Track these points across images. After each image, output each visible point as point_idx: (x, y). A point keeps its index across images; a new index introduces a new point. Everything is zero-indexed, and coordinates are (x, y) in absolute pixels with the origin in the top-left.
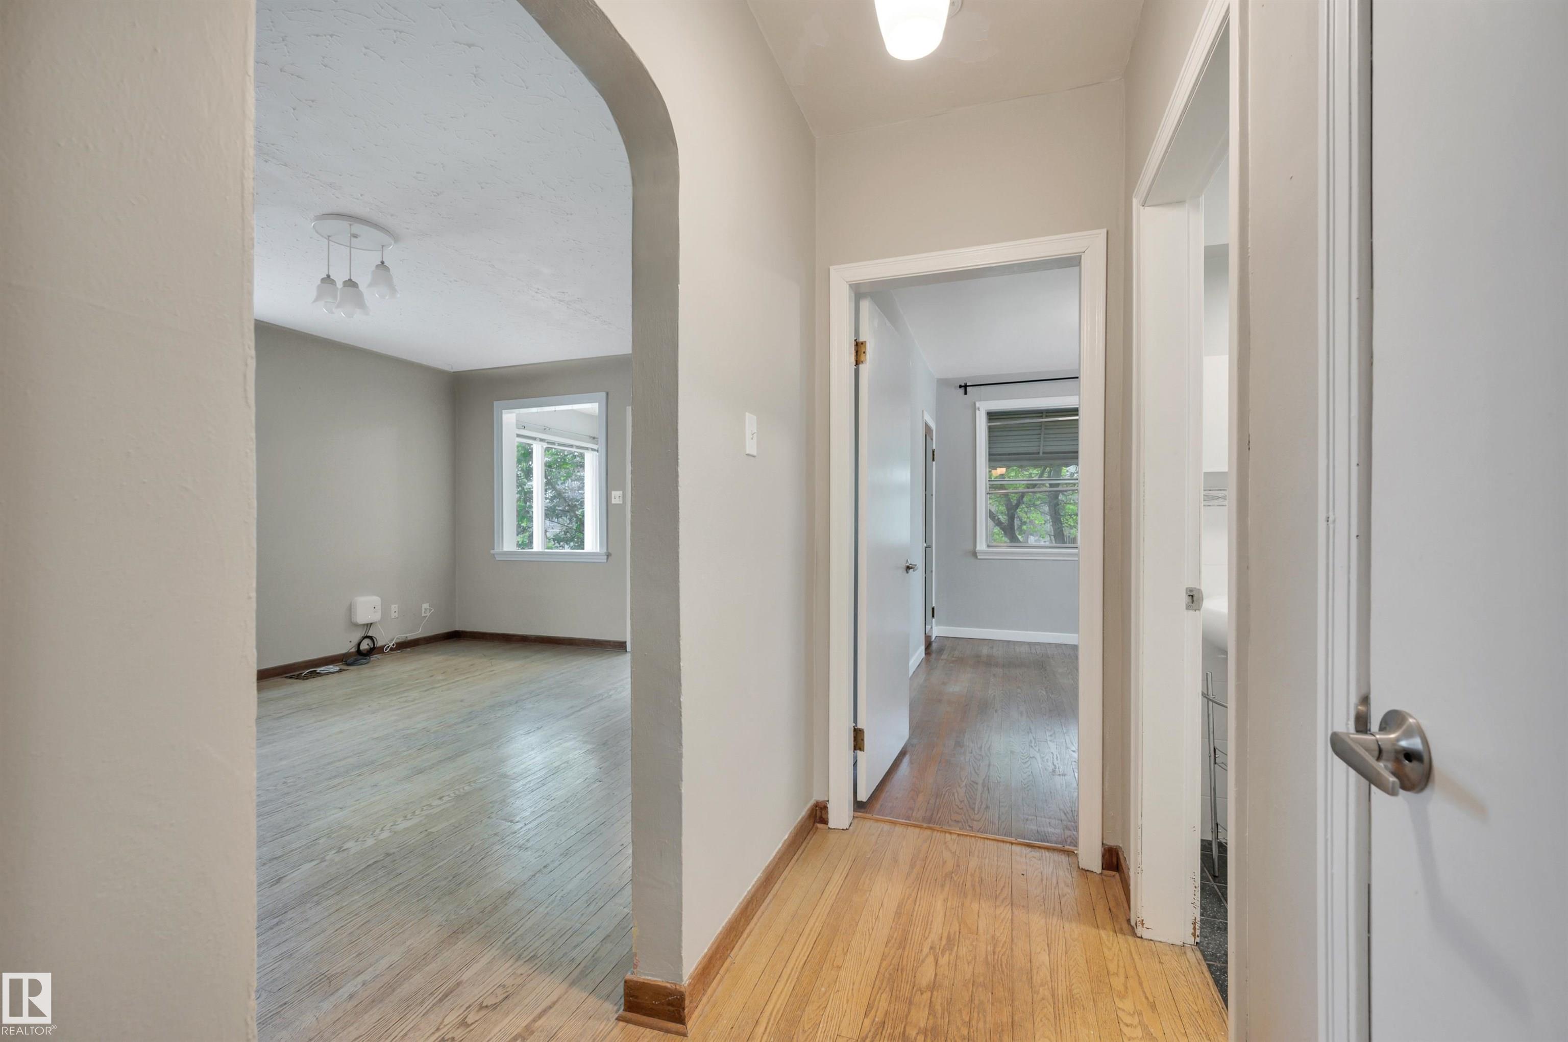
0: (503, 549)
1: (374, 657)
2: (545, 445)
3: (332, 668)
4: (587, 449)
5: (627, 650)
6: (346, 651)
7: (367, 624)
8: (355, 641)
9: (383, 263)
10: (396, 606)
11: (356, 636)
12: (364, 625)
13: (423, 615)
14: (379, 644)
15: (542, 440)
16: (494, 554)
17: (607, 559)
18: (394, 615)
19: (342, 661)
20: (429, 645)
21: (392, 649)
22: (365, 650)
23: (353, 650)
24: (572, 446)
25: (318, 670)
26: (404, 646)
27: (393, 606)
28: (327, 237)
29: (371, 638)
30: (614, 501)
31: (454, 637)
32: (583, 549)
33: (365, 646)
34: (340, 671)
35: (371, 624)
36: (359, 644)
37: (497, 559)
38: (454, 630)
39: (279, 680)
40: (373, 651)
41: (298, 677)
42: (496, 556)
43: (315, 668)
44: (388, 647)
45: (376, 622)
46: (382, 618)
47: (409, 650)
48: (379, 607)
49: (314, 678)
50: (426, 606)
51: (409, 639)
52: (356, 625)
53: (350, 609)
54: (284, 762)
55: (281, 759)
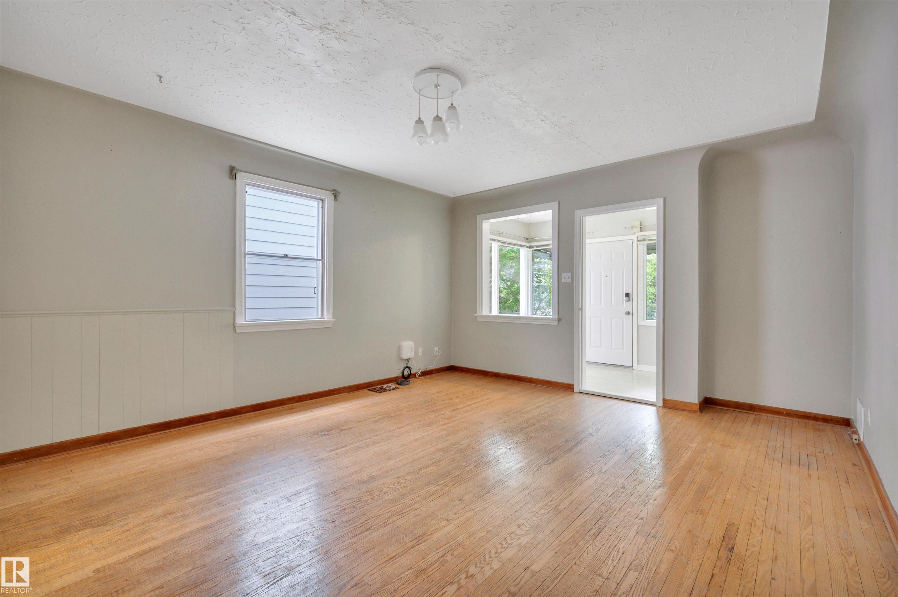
0: (482, 313)
1: (412, 380)
2: (500, 244)
3: (392, 386)
4: (523, 246)
5: (574, 391)
6: (397, 375)
7: (407, 359)
8: (401, 370)
9: (452, 105)
10: (422, 348)
11: (402, 365)
12: (406, 359)
13: (435, 354)
14: (413, 372)
15: (499, 241)
16: (476, 317)
17: (558, 323)
18: (420, 354)
19: (395, 382)
20: (439, 374)
21: (420, 376)
22: (406, 375)
23: (401, 375)
24: (515, 245)
25: (385, 386)
26: (425, 373)
27: (420, 348)
28: (419, 91)
29: (409, 368)
30: (563, 281)
31: (452, 369)
32: (519, 314)
33: (406, 373)
34: (396, 388)
35: (409, 359)
36: (403, 372)
37: (478, 320)
38: (450, 365)
39: (365, 391)
40: (410, 376)
41: (374, 390)
42: (477, 318)
43: (381, 385)
44: (418, 374)
45: (411, 358)
46: (414, 357)
47: (428, 376)
48: (413, 349)
49: (383, 392)
50: (436, 349)
51: (428, 369)
52: (402, 359)
53: (399, 349)
54: (391, 462)
55: (389, 459)
